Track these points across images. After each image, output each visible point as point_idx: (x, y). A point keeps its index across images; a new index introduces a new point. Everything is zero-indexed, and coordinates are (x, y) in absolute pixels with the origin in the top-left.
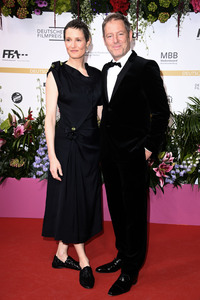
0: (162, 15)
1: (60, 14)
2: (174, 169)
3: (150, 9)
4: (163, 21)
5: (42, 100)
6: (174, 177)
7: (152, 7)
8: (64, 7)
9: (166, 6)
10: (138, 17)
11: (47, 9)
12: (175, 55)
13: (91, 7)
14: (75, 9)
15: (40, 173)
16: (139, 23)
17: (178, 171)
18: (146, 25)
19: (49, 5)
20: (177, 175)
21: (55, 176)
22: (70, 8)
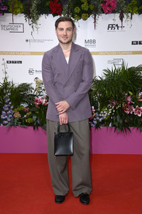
0: (83, 15)
1: (16, 14)
2: (95, 117)
3: (76, 11)
4: (85, 19)
5: (6, 73)
6: (95, 122)
7: (77, 10)
8: (19, 10)
9: (86, 9)
11: (8, 12)
12: (94, 41)
13: (37, 10)
14: (26, 11)
15: (6, 122)
17: (98, 118)
19: (9, 9)
20: (98, 121)
22: (23, 10)
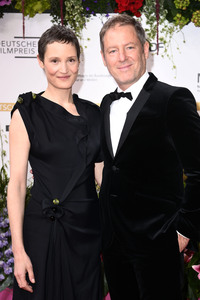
0: (197, 14)
1: (32, 16)
3: (178, 6)
5: (4, 154)
7: (181, 2)
8: (38, 6)
10: (158, 18)
11: (11, 9)
13: (83, 4)
14: (57, 8)
16: (161, 27)
18: (171, 31)
19: (14, 3)
21: (22, 283)
22: (48, 6)
